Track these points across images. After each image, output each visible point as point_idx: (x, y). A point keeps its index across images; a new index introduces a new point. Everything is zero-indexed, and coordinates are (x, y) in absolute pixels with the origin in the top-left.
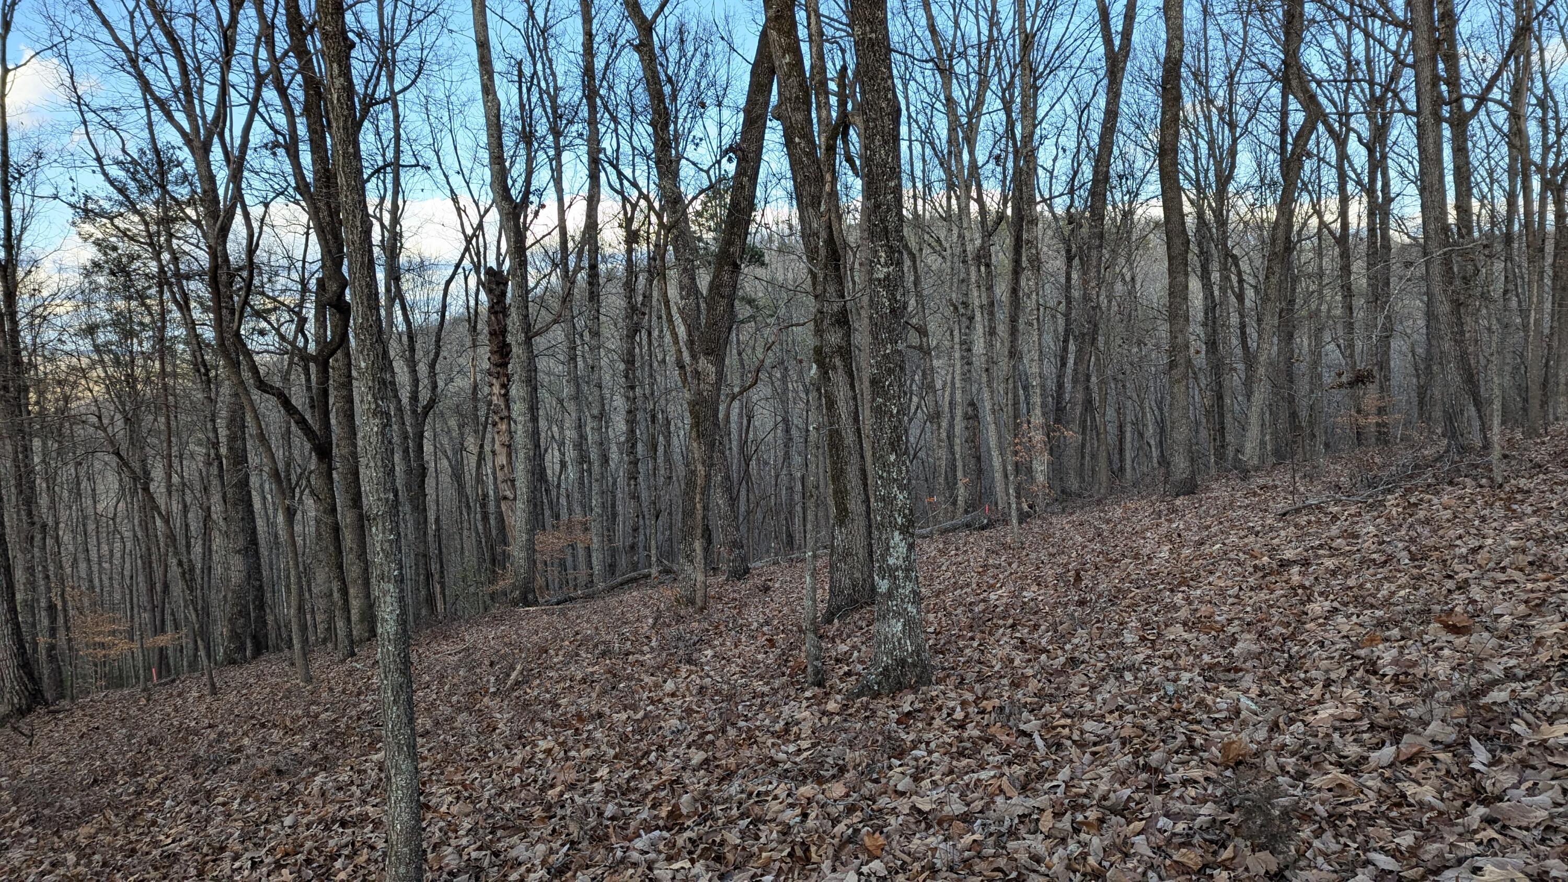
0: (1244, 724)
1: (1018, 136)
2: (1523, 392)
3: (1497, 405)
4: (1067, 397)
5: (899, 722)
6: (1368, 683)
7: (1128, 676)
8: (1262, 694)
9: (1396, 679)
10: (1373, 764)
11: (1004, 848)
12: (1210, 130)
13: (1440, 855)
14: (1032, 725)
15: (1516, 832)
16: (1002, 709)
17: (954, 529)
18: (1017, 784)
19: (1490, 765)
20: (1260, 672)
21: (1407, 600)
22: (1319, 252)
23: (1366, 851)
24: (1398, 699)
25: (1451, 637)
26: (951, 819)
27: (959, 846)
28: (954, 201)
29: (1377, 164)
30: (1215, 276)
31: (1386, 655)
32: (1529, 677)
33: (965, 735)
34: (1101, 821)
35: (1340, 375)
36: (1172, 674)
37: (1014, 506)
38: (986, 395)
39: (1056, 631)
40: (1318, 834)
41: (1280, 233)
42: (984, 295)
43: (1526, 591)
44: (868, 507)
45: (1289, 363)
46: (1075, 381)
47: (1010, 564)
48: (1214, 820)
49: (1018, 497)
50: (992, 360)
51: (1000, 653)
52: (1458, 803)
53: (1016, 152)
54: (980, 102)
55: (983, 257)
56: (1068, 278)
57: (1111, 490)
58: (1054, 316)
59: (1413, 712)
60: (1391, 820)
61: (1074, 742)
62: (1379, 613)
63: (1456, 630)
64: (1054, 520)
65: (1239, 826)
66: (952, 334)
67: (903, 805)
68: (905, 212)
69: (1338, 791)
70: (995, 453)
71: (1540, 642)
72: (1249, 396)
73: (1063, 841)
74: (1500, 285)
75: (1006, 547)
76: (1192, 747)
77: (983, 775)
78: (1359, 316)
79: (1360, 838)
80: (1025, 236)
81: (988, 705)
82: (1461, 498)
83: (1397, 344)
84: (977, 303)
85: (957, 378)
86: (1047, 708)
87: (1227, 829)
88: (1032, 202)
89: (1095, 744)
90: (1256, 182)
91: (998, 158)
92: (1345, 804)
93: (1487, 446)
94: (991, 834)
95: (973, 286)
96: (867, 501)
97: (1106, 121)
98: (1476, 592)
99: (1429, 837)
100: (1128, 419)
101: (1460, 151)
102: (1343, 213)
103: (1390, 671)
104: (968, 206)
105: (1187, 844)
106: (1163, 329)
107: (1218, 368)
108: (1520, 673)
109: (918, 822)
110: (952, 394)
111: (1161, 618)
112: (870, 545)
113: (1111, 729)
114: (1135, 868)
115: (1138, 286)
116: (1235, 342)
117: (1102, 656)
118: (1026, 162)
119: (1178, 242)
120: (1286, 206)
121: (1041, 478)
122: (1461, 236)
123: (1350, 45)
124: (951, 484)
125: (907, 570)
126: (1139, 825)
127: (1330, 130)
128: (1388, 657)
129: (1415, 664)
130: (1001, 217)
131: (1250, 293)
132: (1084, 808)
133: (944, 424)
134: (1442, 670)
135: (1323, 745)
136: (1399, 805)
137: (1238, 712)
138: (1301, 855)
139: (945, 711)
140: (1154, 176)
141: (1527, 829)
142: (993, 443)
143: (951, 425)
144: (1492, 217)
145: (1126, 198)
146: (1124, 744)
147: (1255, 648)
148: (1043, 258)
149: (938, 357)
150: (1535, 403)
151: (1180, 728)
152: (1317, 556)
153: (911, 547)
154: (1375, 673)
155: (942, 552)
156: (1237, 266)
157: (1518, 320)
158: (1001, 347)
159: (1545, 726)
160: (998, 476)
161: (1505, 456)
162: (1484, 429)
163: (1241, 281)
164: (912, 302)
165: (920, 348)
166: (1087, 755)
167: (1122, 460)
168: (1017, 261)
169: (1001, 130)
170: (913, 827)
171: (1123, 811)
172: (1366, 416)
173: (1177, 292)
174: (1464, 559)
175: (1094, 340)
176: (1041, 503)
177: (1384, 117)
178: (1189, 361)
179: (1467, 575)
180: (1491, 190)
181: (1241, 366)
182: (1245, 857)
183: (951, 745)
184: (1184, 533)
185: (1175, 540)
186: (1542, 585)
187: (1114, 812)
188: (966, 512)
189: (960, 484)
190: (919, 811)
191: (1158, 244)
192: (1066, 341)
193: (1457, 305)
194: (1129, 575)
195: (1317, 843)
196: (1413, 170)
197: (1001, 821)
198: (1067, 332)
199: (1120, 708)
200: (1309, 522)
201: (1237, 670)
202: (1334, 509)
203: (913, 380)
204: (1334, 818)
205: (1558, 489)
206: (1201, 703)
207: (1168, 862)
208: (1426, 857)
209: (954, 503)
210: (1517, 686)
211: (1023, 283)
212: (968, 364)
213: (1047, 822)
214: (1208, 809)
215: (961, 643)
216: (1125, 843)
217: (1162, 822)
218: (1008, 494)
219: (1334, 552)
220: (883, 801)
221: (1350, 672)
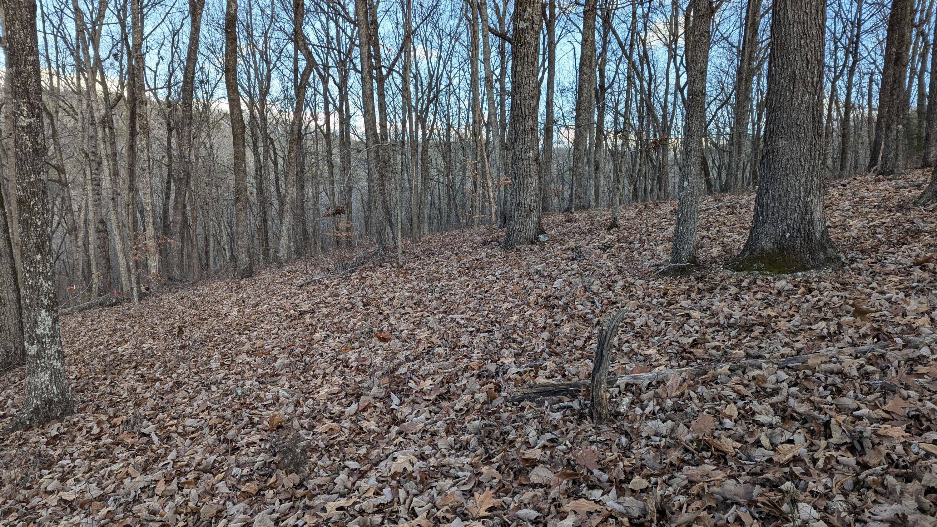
0: (282, 405)
1: (131, 44)
2: (411, 220)
3: (400, 227)
4: (171, 218)
5: (47, 444)
6: (344, 372)
7: (214, 388)
8: (291, 386)
9: (357, 368)
10: (347, 415)
11: (131, 511)
12: (255, 62)
13: (378, 455)
14: (150, 428)
15: (411, 436)
16: (128, 422)
17: (90, 307)
18: (140, 468)
19: (400, 405)
20: (290, 375)
21: (362, 327)
22: (316, 140)
23: (344, 461)
24: (358, 379)
25: (382, 344)
26: (90, 502)
27: (97, 518)
28: (83, 82)
29: (343, 97)
30: (261, 150)
31: (352, 356)
32: (415, 359)
33: (101, 443)
34: (197, 479)
35: (328, 209)
36: (240, 383)
37: (135, 289)
38: (113, 216)
39: (166, 367)
40: (320, 458)
41: (296, 128)
42: (109, 148)
43: (413, 317)
44: (19, 294)
45: (302, 202)
46: (176, 208)
47: (133, 327)
48: (265, 463)
49: (138, 283)
50: (116, 194)
51: (126, 385)
52: (386, 427)
53: (129, 54)
54: (101, 16)
55: (107, 122)
56: (169, 142)
57: (201, 277)
58: (160, 166)
59: (365, 384)
60: (355, 442)
61: (179, 434)
62: (349, 335)
63: (384, 340)
64: (164, 297)
65: (279, 463)
66: (84, 173)
67: (53, 500)
68: (43, 83)
69: (330, 432)
70: (120, 255)
71: (419, 341)
72: (281, 221)
73: (172, 497)
74: (399, 167)
75: (129, 316)
76: (252, 423)
77: (115, 467)
78: (337, 177)
79: (341, 455)
80: (138, 111)
81: (118, 421)
82: (385, 273)
83: (355, 194)
84: (103, 152)
85: (90, 204)
86: (161, 416)
87: (273, 466)
88: (142, 89)
89: (193, 433)
90: (282, 97)
91: (115, 56)
92: (334, 438)
93: (396, 247)
94: (121, 505)
95: (100, 142)
96: (17, 290)
97: (191, 45)
98: (392, 320)
99: (373, 447)
100: (211, 233)
101: (381, 95)
102: (328, 122)
103: (354, 365)
104: (94, 85)
105: (250, 480)
106: (231, 179)
107: (264, 203)
108: (411, 357)
109: (64, 509)
110: (86, 215)
111: (233, 351)
112: (21, 322)
113: (203, 421)
114: (218, 502)
115: (215, 152)
116: (273, 189)
117: (197, 378)
118: (137, 62)
119: (238, 126)
120: (298, 112)
121: (154, 271)
122: (383, 139)
123: (328, 29)
124: (87, 276)
125: (53, 337)
126: (221, 476)
127: (320, 74)
128: (353, 357)
129: (366, 359)
130: (120, 97)
131: (280, 161)
132: (185, 473)
133: (81, 235)
134: (378, 361)
135: (322, 409)
136: (359, 434)
137: (278, 399)
138: (312, 471)
139: (85, 431)
140: (222, 85)
141: (415, 434)
142: (119, 248)
143: (86, 237)
144: (396, 132)
145: (205, 96)
146: (211, 429)
147: (287, 362)
148: (151, 127)
149: (74, 189)
150: (415, 226)
151: (245, 414)
152: (319, 308)
153: (55, 320)
154: (347, 367)
155: (81, 324)
156: (273, 145)
157: (408, 185)
158: (123, 185)
159: (422, 382)
160: (123, 270)
161: (404, 252)
162: (394, 239)
163: (275, 154)
164: (52, 148)
165: (59, 181)
166: (188, 441)
167: (207, 258)
168: (132, 127)
169: (118, 37)
170: (61, 513)
171: (212, 470)
172: (341, 233)
173: (239, 156)
174: (387, 304)
175: (188, 183)
176: (154, 286)
177: (346, 72)
178: (247, 198)
179: (388, 312)
180: (395, 117)
181: (276, 203)
182: (282, 479)
183: (90, 452)
184: (246, 300)
185: (241, 304)
186: (420, 314)
187: (205, 471)
188: (99, 295)
189: (94, 277)
190: (66, 502)
191: (226, 126)
192: (169, 182)
193: (382, 175)
194: (213, 327)
195: (320, 463)
196: (360, 102)
197: (128, 494)
198: (170, 176)
199: (209, 408)
200: (314, 290)
201: (277, 375)
202: (326, 282)
203: (54, 204)
204: (328, 447)
205: (426, 267)
206: (258, 397)
207: (238, 493)
208: (372, 458)
209: (90, 290)
210: (410, 364)
211: (138, 142)
212: (98, 194)
213: (161, 488)
214: (261, 457)
215: (97, 383)
216: (212, 488)
217: (236, 471)
218: (130, 281)
219: (327, 305)
220: (35, 502)
221: (335, 368)
